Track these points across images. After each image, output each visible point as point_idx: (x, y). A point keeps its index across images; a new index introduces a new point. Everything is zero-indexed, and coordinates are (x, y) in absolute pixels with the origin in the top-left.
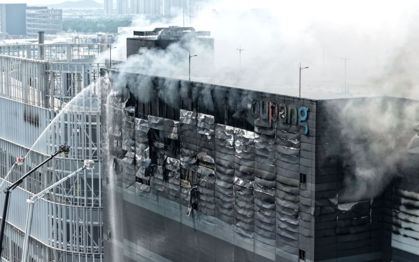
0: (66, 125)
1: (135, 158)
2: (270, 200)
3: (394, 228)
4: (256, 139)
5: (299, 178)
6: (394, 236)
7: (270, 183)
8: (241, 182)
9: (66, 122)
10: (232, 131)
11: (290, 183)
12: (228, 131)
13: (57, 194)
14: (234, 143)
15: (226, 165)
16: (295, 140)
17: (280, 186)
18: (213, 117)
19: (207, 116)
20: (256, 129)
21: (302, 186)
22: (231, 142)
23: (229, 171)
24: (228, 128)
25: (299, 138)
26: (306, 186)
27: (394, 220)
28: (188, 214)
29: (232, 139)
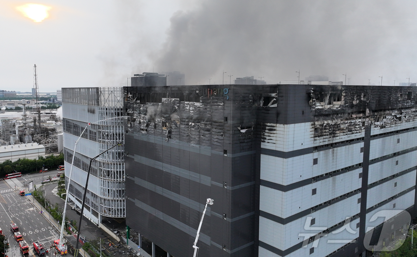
0: (107, 112)
1: (140, 121)
2: (208, 130)
3: (262, 140)
4: (201, 105)
5: (224, 119)
6: (262, 143)
7: (208, 123)
8: (193, 124)
9: (107, 111)
10: (188, 104)
11: (219, 122)
12: (187, 104)
13: (103, 140)
14: (189, 108)
15: (186, 118)
16: (221, 103)
17: (214, 123)
18: (178, 99)
19: (176, 99)
20: (201, 101)
21: (225, 122)
22: (188, 108)
23: (187, 120)
24: (186, 102)
25: (224, 102)
26: (227, 122)
27: (262, 136)
28: (166, 140)
29: (189, 107)
